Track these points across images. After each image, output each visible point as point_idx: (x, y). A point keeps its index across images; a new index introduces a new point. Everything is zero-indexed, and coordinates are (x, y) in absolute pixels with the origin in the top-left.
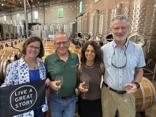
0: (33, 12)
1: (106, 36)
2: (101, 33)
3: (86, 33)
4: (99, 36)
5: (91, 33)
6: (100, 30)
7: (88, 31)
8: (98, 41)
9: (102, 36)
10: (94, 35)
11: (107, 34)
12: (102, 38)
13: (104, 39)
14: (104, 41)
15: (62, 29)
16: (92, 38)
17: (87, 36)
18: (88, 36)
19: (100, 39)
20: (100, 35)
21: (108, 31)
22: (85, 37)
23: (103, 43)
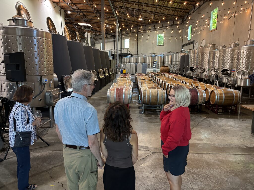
0: (122, 40)
1: (221, 70)
2: (217, 67)
3: (201, 67)
4: (215, 71)
5: (206, 67)
6: (215, 64)
7: (202, 64)
8: (213, 75)
9: (217, 70)
10: (209, 69)
11: (222, 68)
12: (217, 72)
13: (219, 73)
14: (219, 74)
15: (162, 61)
16: (207, 72)
17: (201, 70)
18: (203, 70)
19: (215, 73)
20: (215, 69)
21: (223, 66)
22: (199, 71)
23: (218, 76)
